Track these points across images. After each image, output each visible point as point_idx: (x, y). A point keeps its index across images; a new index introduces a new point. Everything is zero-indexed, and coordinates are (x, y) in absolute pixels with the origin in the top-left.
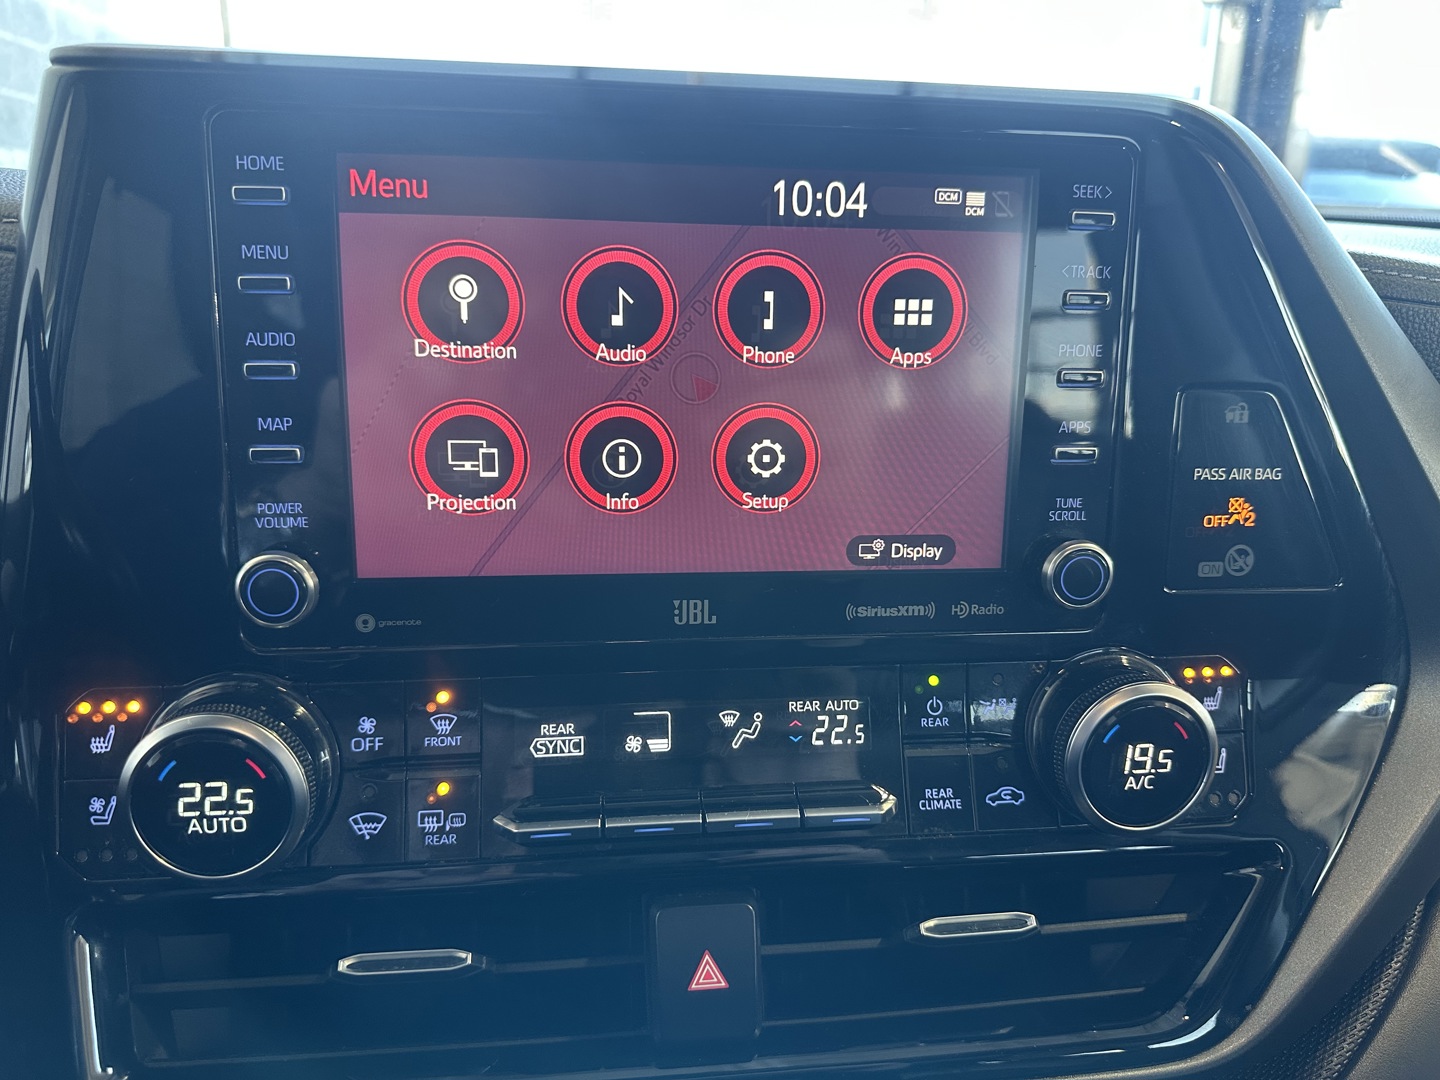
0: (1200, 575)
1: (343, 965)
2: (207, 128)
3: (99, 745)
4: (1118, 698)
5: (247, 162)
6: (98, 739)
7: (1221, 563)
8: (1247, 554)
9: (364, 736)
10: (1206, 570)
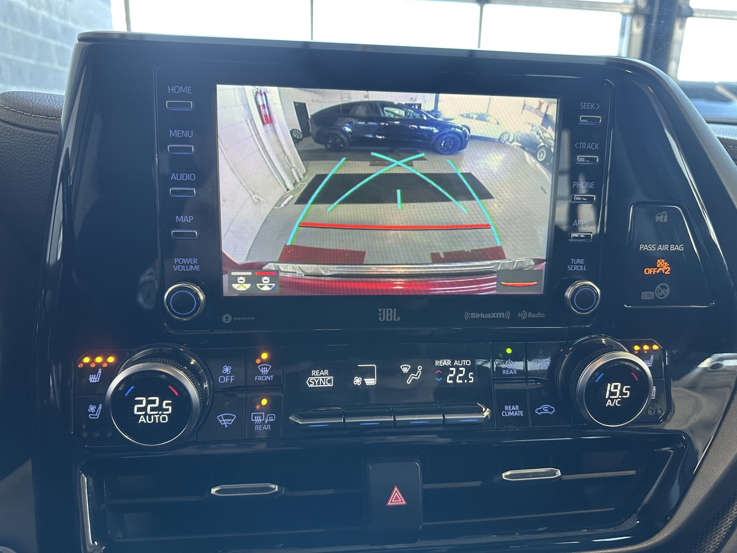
0: (643, 298)
1: (213, 491)
2: (155, 73)
3: (93, 379)
4: (602, 361)
5: (174, 89)
6: (93, 376)
7: (653, 292)
8: (666, 288)
9: (226, 375)
10: (646, 296)
